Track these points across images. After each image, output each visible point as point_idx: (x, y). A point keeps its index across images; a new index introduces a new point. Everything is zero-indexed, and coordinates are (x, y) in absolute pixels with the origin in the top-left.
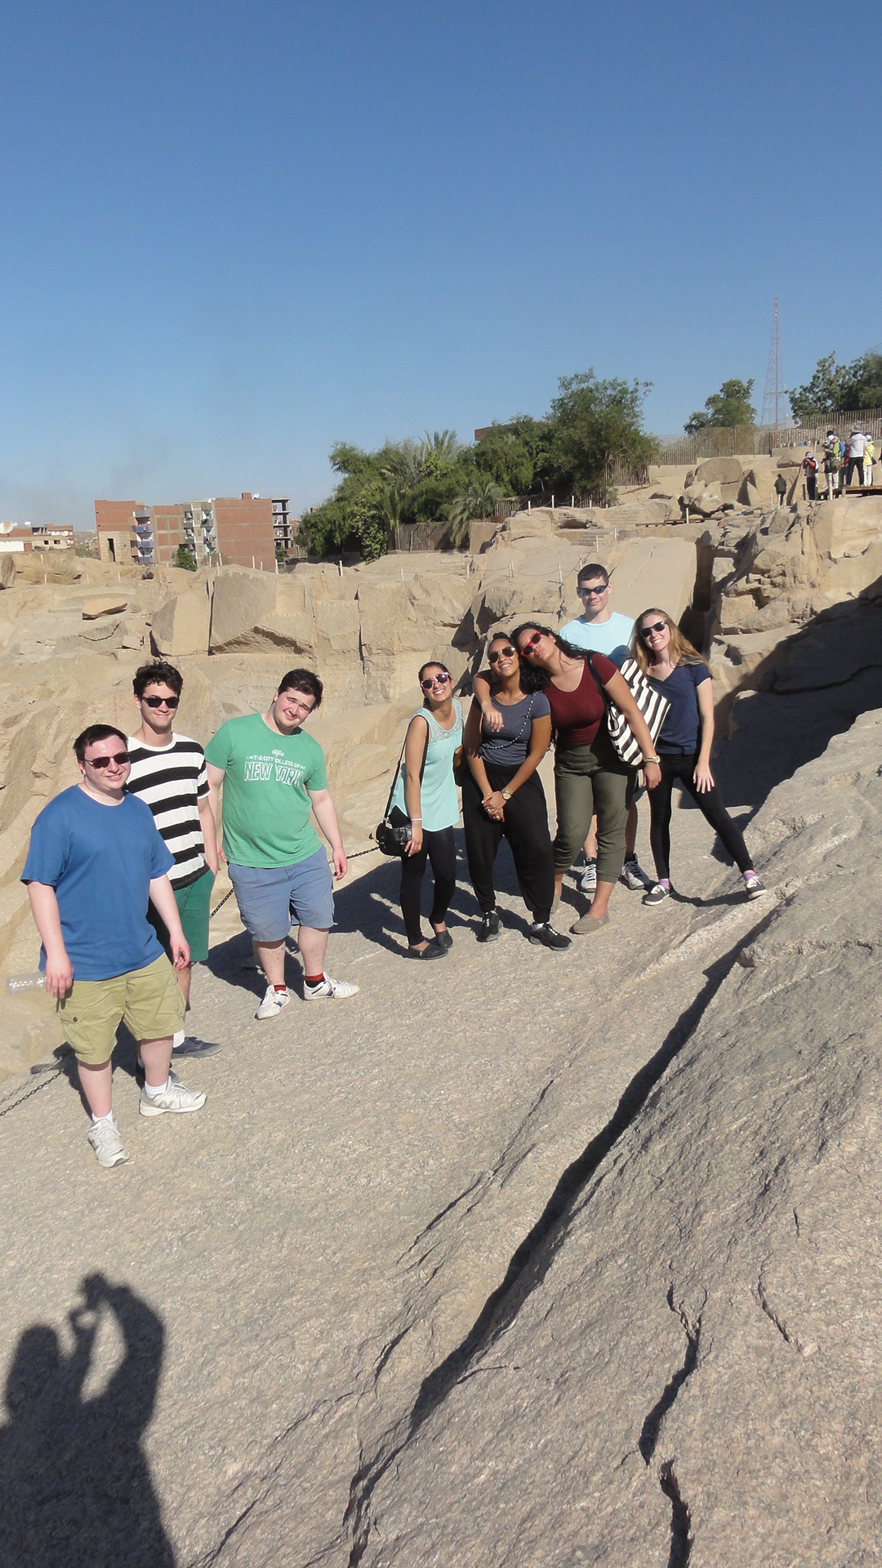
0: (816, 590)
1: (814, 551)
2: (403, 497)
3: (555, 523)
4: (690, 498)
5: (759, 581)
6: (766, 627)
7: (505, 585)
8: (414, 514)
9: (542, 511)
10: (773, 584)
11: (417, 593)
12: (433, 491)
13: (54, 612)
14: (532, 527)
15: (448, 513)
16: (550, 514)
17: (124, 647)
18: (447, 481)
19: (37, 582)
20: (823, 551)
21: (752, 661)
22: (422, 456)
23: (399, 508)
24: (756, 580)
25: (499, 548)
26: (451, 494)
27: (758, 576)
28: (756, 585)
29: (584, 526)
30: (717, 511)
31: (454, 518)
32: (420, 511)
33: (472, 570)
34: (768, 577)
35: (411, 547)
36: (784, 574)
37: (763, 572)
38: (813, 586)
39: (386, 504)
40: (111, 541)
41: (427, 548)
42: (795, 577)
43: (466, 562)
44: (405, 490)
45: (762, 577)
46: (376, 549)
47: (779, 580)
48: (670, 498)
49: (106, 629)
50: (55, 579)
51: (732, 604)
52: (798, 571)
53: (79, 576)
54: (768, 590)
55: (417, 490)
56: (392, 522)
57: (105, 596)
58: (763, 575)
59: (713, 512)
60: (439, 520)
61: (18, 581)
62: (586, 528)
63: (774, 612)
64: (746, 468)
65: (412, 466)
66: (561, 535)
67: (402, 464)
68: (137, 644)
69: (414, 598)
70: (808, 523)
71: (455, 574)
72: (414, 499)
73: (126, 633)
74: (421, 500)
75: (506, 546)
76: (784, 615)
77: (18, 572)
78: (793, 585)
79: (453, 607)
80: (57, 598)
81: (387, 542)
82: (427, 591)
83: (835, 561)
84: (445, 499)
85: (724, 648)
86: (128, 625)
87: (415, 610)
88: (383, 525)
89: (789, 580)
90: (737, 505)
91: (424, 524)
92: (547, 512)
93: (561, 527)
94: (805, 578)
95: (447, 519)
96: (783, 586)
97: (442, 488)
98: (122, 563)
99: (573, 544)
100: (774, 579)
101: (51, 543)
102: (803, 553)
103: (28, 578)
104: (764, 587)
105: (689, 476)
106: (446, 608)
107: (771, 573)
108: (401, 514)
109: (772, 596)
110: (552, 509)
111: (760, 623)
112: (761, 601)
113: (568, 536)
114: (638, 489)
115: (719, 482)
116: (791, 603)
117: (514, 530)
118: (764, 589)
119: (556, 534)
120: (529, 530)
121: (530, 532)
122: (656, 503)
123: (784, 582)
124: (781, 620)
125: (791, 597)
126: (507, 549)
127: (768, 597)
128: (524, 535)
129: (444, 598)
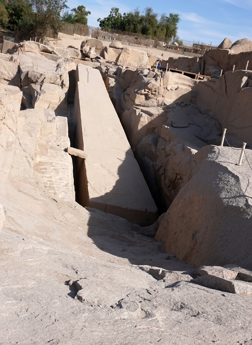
0: (164, 98)
1: (163, 86)
3: (40, 49)
4: (86, 51)
5: (148, 92)
6: (150, 106)
9: (35, 43)
10: (152, 94)
14: (32, 48)
16: (39, 45)
20: (165, 86)
21: (155, 115)
24: (147, 91)
25: (20, 54)
27: (148, 90)
28: (147, 93)
34: (151, 91)
36: (155, 91)
37: (149, 89)
38: (163, 96)
42: (159, 93)
47: (154, 93)
48: (77, 49)
51: (139, 97)
52: (160, 91)
54: (150, 95)
58: (149, 90)
59: (93, 58)
62: (51, 53)
63: (153, 102)
64: (104, 45)
66: (42, 54)
70: (162, 77)
75: (22, 53)
76: (155, 104)
78: (158, 95)
79: (9, 73)
83: (168, 90)
89: (157, 93)
92: (37, 44)
93: (42, 51)
94: (161, 94)
96: (155, 95)
99: (49, 59)
100: (152, 92)
102: (160, 86)
104: (149, 94)
105: (83, 43)
106: (6, 73)
107: (152, 90)
109: (151, 97)
110: (39, 43)
111: (148, 105)
112: (147, 98)
113: (46, 55)
114: (54, 40)
115: (95, 48)
116: (157, 100)
117: (26, 49)
118: (149, 95)
119: (40, 53)
120: (31, 49)
121: (31, 50)
122: (73, 50)
123: (155, 94)
124: (154, 105)
125: (157, 98)
126: (24, 55)
127: (150, 97)
128: (29, 51)
129: (5, 69)
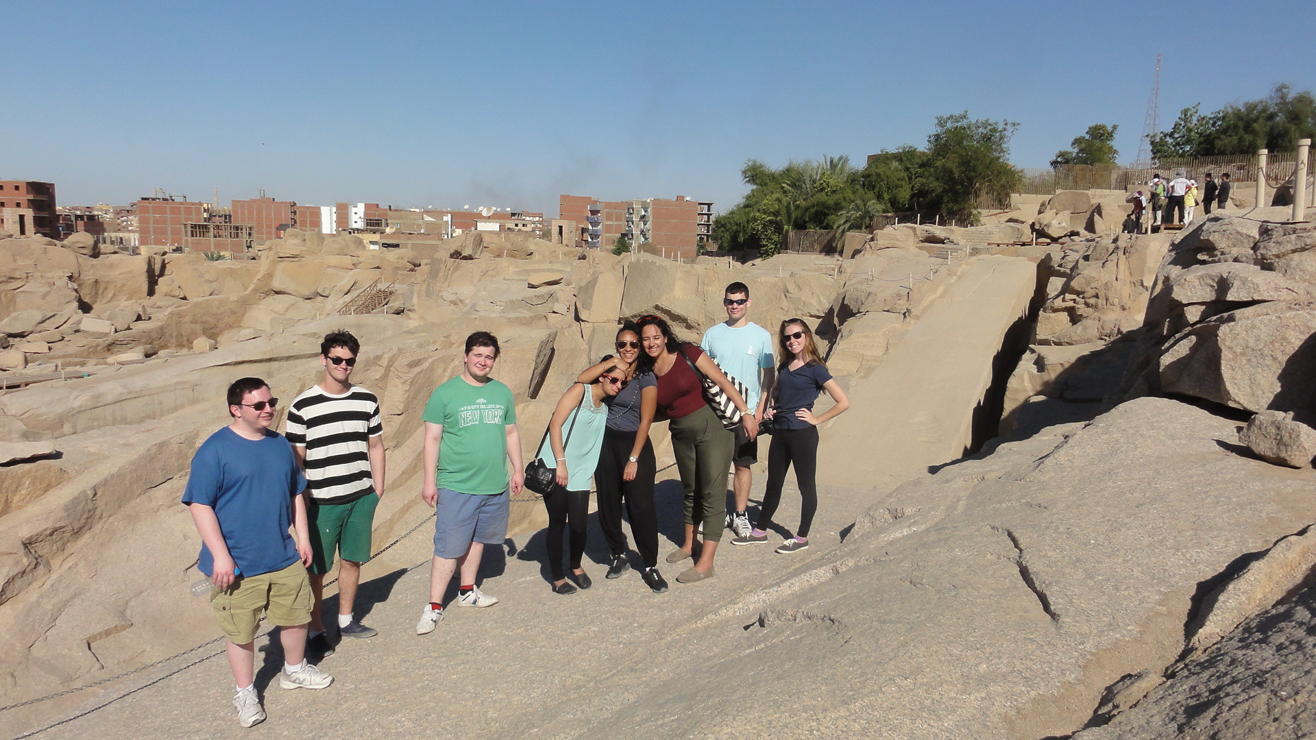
0: (1125, 312)
1: (1128, 279)
2: (797, 207)
3: (917, 238)
4: (1040, 224)
5: (1074, 301)
6: (1076, 341)
7: (864, 286)
8: (805, 222)
9: (907, 227)
10: (1087, 305)
11: (791, 288)
12: (823, 204)
13: (508, 280)
14: (897, 240)
15: (834, 223)
16: (914, 229)
17: (554, 312)
18: (836, 197)
19: (499, 256)
20: (1136, 279)
21: (1054, 370)
22: (817, 174)
23: (793, 216)
24: (1072, 300)
25: (866, 255)
26: (837, 207)
27: (1074, 297)
28: (1071, 304)
29: (942, 242)
30: (1065, 236)
31: (838, 227)
32: (810, 220)
33: (840, 272)
34: (1083, 298)
35: (801, 248)
36: (1097, 296)
37: (1078, 293)
38: (1124, 309)
39: (783, 212)
40: (561, 227)
41: (814, 250)
42: (1107, 300)
43: (836, 265)
44: (801, 202)
45: (1077, 298)
46: (771, 249)
47: (1092, 301)
48: (1023, 222)
49: (542, 296)
50: (513, 254)
51: (1048, 319)
52: (1110, 295)
53: (531, 254)
54: (1081, 309)
55: (810, 201)
56: (786, 227)
57: (548, 270)
58: (1078, 296)
59: (1061, 238)
60: (825, 228)
61: (485, 254)
62: (944, 243)
63: (1085, 329)
64: (1094, 202)
65: (808, 182)
66: (921, 248)
67: (799, 180)
68: (564, 311)
69: (788, 292)
70: (1124, 254)
71: (826, 274)
72: (807, 209)
73: (557, 300)
74: (813, 210)
75: (873, 254)
76: (1094, 332)
77: (485, 247)
78: (1105, 307)
79: (820, 302)
80: (512, 269)
81: (781, 244)
82: (799, 287)
83: (1146, 289)
84: (832, 211)
85: (1035, 356)
86: (560, 295)
87: (787, 301)
88: (778, 228)
89: (1101, 302)
90: (1083, 232)
91: (814, 232)
92: (911, 228)
93: (922, 241)
94: (1116, 303)
95: (832, 228)
96: (1095, 307)
97: (831, 202)
98: (567, 246)
99: (930, 257)
100: (1087, 300)
101: (520, 226)
102: (1117, 279)
103: (492, 252)
104: (1079, 306)
105: (1043, 205)
106: (814, 302)
107: (1086, 295)
108: (795, 221)
109: (1085, 315)
110: (917, 226)
111: (1070, 337)
112: (1075, 318)
113: (928, 250)
114: (1000, 213)
115: (1069, 212)
116: (1101, 322)
117: (881, 241)
118: (1078, 308)
119: (917, 247)
120: (894, 242)
121: (895, 244)
122: (1010, 227)
123: (1097, 303)
124: (1090, 337)
125: (1102, 317)
126: (874, 256)
127: (1081, 315)
128: (889, 246)
129: (813, 294)
